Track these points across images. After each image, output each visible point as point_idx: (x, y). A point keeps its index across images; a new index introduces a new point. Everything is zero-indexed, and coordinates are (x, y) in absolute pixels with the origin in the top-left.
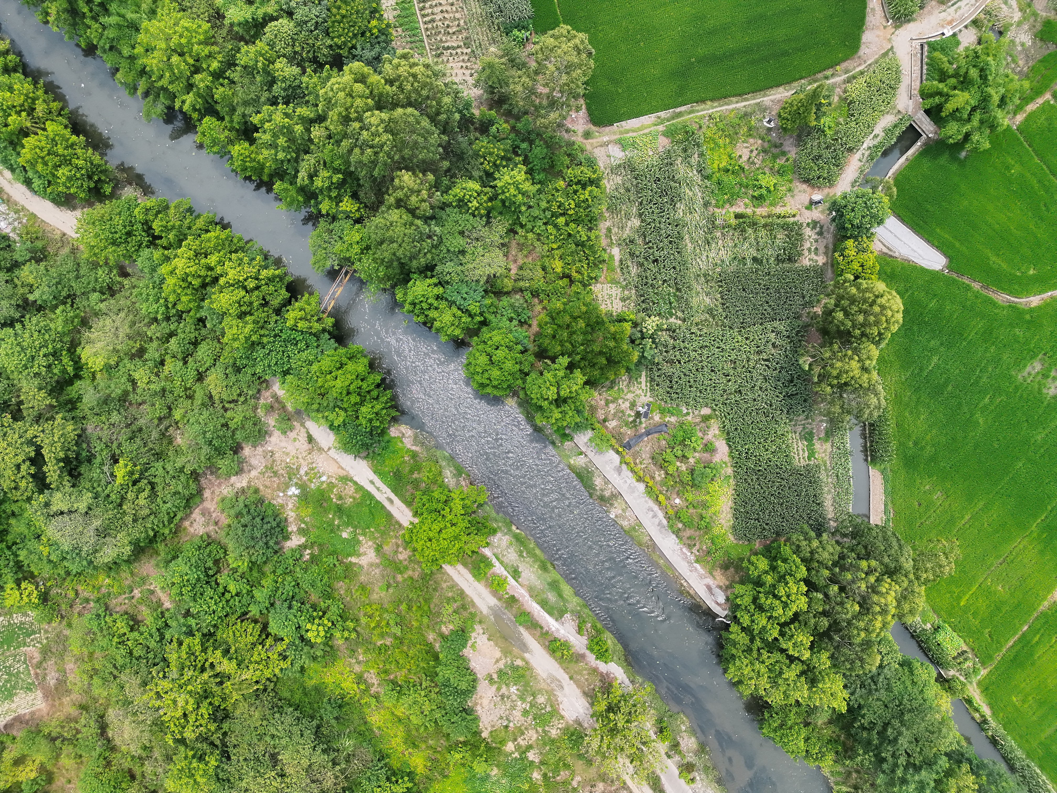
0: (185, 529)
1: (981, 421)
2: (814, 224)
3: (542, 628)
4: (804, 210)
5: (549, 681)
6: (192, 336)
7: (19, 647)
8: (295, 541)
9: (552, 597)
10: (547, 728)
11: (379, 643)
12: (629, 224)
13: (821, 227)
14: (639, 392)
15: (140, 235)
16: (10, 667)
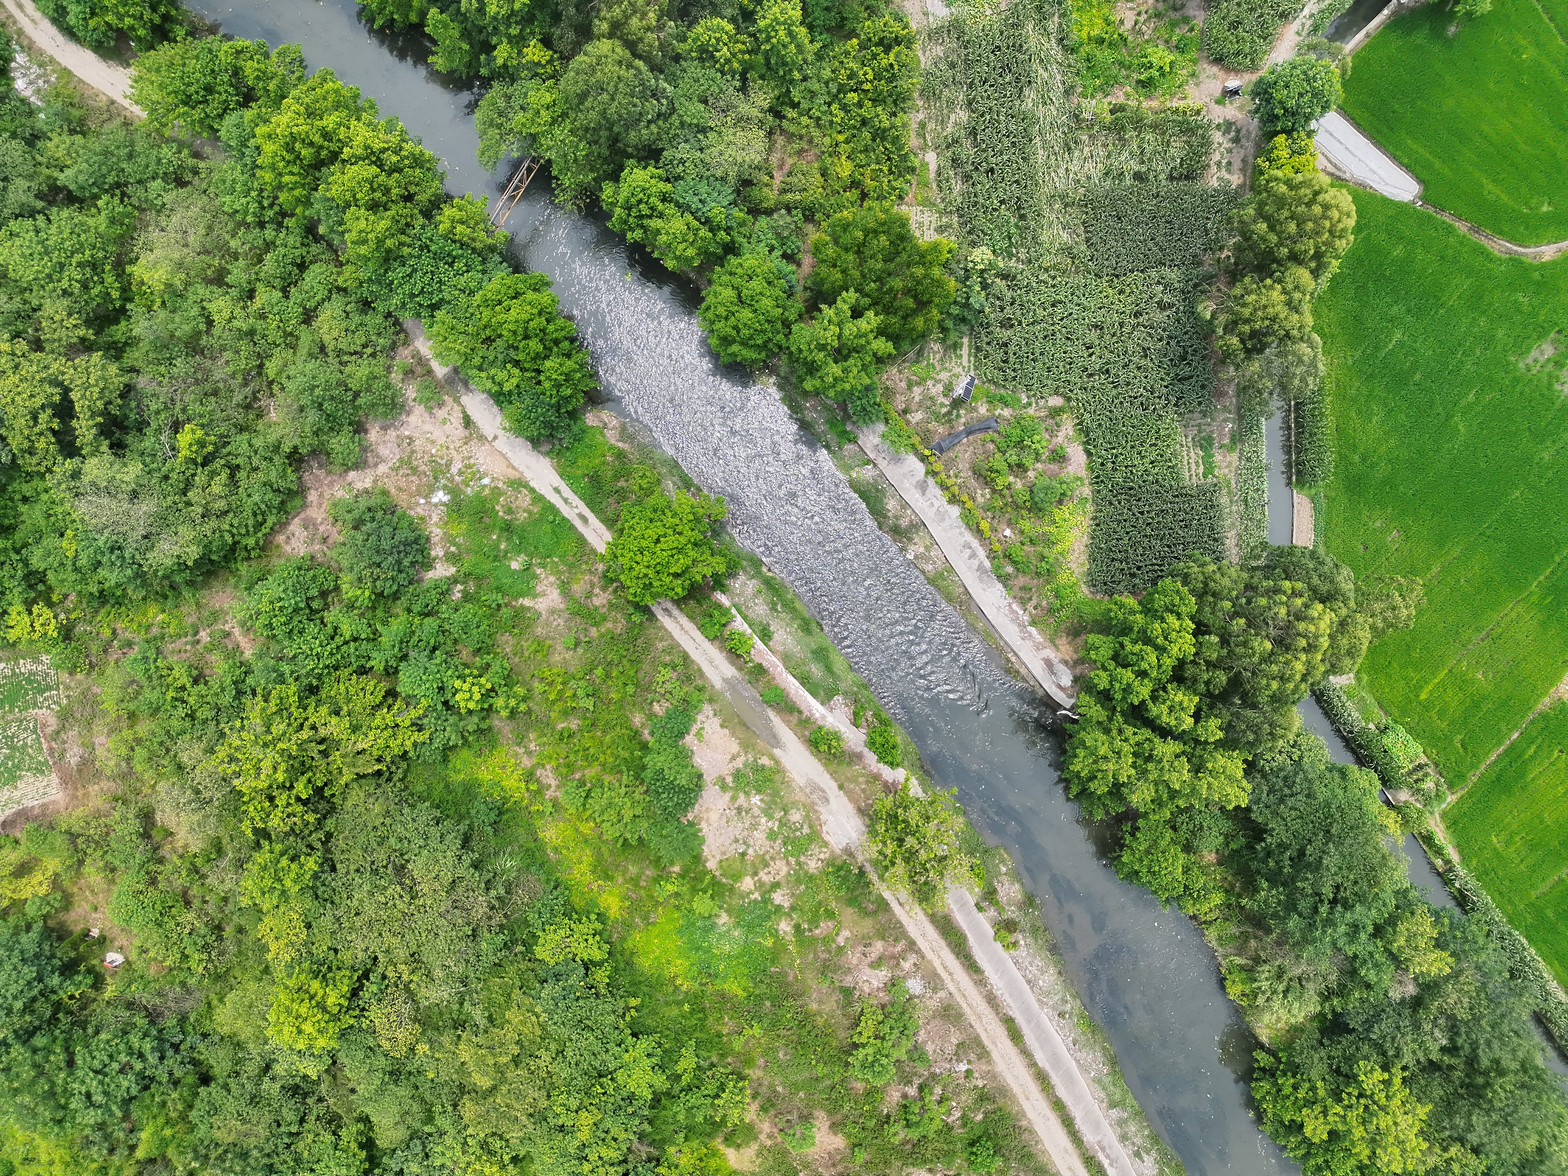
0: (278, 547)
1: (1460, 427)
2: (1228, 126)
3: (800, 712)
4: (1213, 105)
5: (808, 791)
6: (297, 252)
7: (26, 709)
8: (442, 571)
9: (816, 670)
10: (802, 859)
11: (560, 726)
12: (953, 117)
13: (1238, 131)
14: (958, 370)
15: (225, 91)
16: (12, 738)
